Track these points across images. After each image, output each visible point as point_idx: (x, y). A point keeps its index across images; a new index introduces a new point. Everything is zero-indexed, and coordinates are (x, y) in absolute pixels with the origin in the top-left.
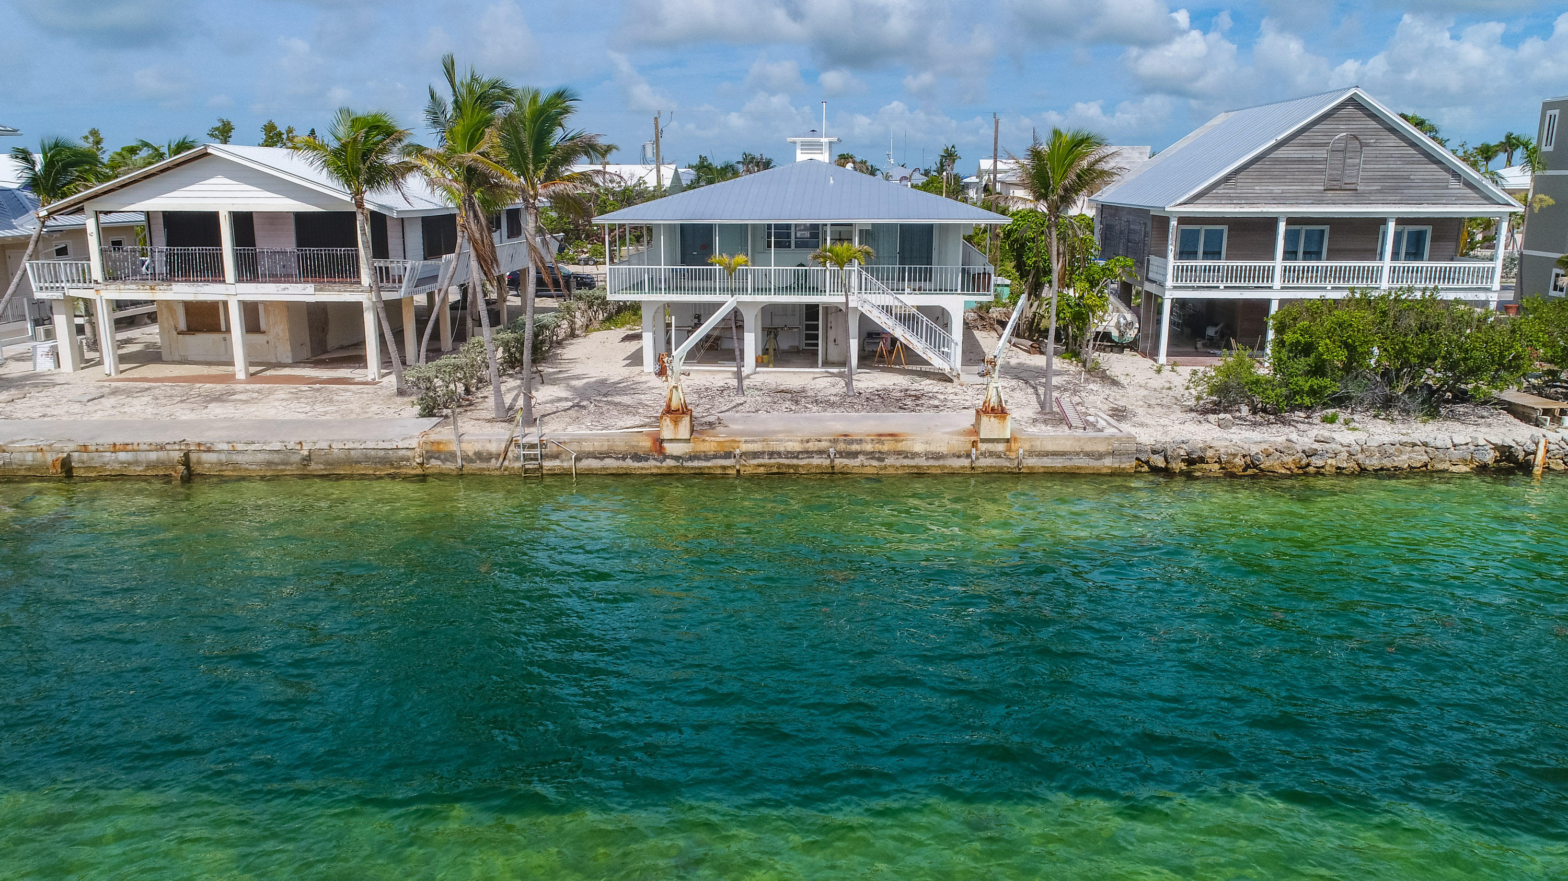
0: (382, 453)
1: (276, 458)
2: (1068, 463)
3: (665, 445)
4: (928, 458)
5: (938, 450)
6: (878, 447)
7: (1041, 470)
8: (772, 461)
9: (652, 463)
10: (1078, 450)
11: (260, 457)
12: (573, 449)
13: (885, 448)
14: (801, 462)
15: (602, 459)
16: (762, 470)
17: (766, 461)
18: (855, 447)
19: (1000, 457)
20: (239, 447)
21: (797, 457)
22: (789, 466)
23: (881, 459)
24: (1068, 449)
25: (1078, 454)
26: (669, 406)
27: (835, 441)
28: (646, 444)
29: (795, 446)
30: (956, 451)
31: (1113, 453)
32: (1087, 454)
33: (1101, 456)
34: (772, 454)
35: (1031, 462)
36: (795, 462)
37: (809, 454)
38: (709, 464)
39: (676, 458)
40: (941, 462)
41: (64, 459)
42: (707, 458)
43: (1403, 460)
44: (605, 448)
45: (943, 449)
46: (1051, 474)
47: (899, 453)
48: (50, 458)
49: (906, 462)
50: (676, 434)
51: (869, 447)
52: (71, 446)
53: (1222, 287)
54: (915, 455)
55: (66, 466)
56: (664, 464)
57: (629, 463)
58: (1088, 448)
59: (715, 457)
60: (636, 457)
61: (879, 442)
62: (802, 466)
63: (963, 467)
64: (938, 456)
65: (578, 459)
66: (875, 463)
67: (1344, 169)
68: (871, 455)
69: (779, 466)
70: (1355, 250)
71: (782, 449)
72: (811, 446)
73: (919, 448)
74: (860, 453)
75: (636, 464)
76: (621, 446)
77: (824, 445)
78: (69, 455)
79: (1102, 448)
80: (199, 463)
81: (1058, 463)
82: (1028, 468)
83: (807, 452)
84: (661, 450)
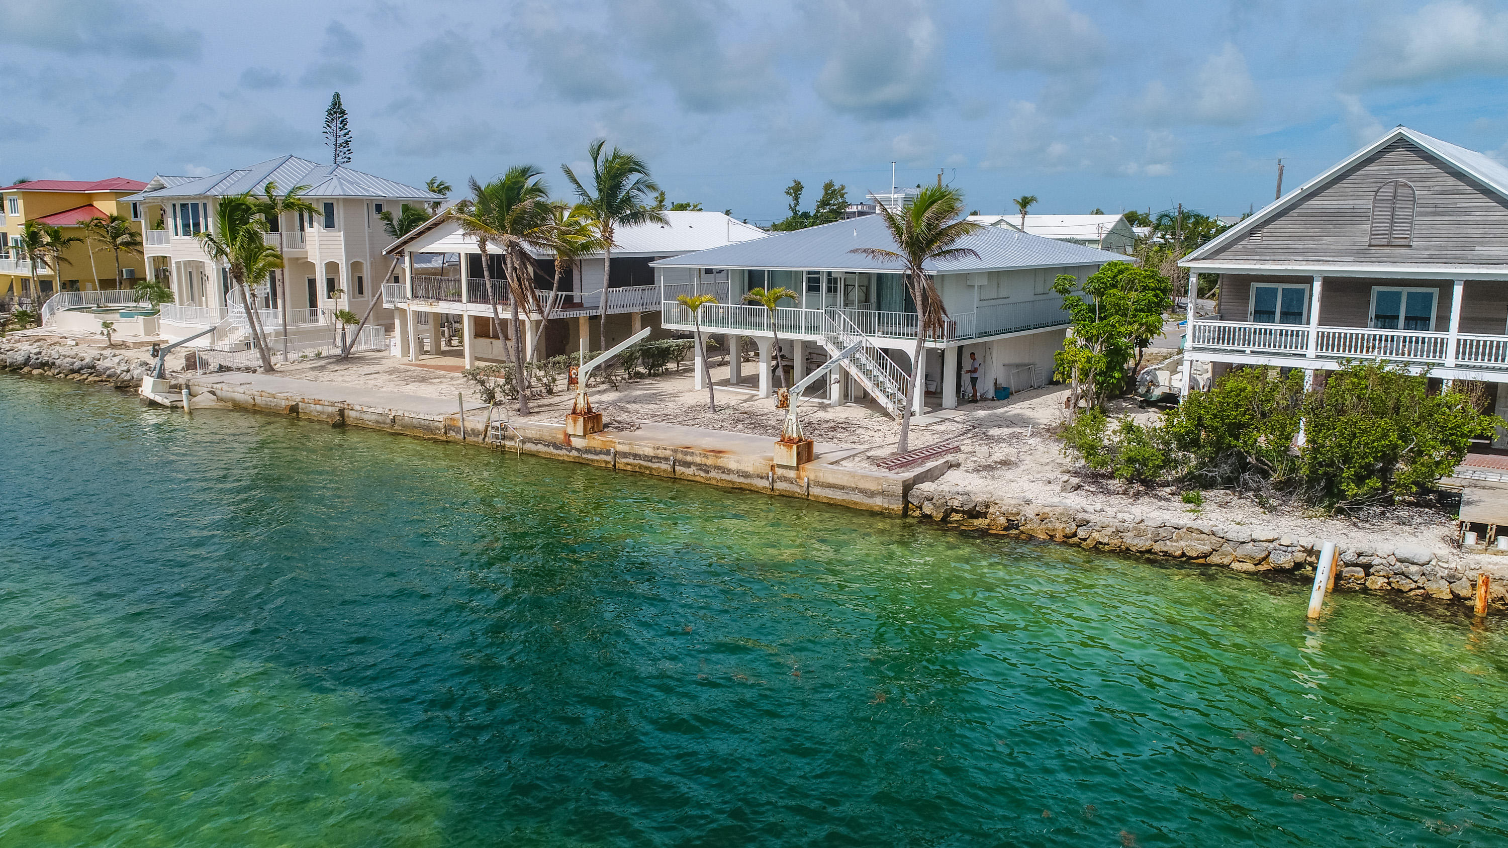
0: (427, 422)
1: (380, 418)
2: (845, 497)
3: (571, 438)
4: (739, 476)
5: (746, 469)
6: (704, 461)
7: (825, 500)
8: (636, 461)
9: (564, 452)
10: (853, 485)
11: (374, 417)
12: (520, 435)
13: (709, 462)
14: (655, 466)
15: (536, 444)
16: (629, 468)
17: (631, 461)
18: (689, 458)
19: (792, 483)
20: (365, 409)
21: (651, 461)
22: (646, 468)
23: (707, 472)
24: (845, 484)
25: (854, 489)
26: (575, 409)
27: (675, 451)
28: (561, 436)
29: (649, 451)
30: (759, 472)
31: (882, 493)
32: (862, 491)
33: (872, 494)
34: (636, 456)
35: (816, 491)
36: (650, 464)
37: (658, 459)
38: (594, 457)
39: (578, 450)
40: (748, 481)
41: (292, 406)
42: (596, 454)
43: (1175, 547)
44: (538, 436)
45: (750, 469)
46: (832, 506)
47: (719, 468)
48: (284, 403)
49: (724, 477)
50: (575, 430)
51: (698, 460)
52: (298, 399)
53: (1248, 351)
54: (729, 471)
55: (294, 409)
56: (571, 454)
57: (551, 450)
58: (863, 485)
59: (601, 453)
60: (556, 446)
61: (706, 456)
62: (654, 469)
63: (765, 488)
64: (746, 475)
65: (523, 442)
66: (703, 474)
67: (1392, 222)
68: (700, 466)
69: (641, 466)
70: (1487, 320)
71: (641, 453)
72: (660, 453)
73: (733, 465)
74: (692, 463)
75: (555, 451)
76: (548, 438)
77: (668, 453)
78: (297, 404)
79: (873, 486)
80: (348, 417)
81: (839, 496)
82: (814, 496)
83: (658, 458)
84: (569, 443)
